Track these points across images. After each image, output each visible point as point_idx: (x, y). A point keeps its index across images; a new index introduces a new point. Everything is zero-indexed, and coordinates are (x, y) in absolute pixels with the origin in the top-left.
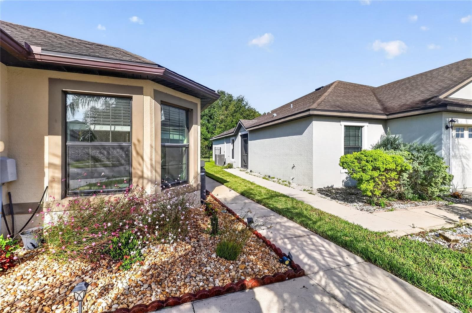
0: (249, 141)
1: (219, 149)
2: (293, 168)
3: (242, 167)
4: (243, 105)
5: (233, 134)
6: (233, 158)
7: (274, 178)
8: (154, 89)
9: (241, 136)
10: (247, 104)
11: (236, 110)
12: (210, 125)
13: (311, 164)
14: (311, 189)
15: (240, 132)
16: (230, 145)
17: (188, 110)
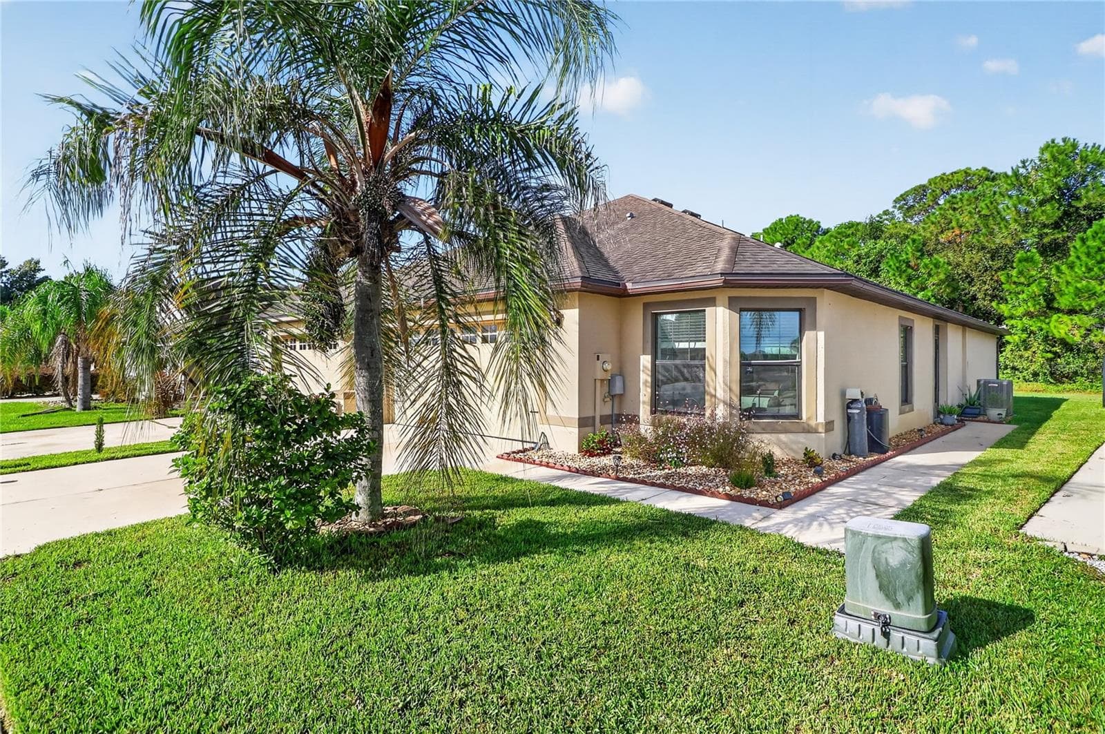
8: (728, 297)
17: (800, 310)
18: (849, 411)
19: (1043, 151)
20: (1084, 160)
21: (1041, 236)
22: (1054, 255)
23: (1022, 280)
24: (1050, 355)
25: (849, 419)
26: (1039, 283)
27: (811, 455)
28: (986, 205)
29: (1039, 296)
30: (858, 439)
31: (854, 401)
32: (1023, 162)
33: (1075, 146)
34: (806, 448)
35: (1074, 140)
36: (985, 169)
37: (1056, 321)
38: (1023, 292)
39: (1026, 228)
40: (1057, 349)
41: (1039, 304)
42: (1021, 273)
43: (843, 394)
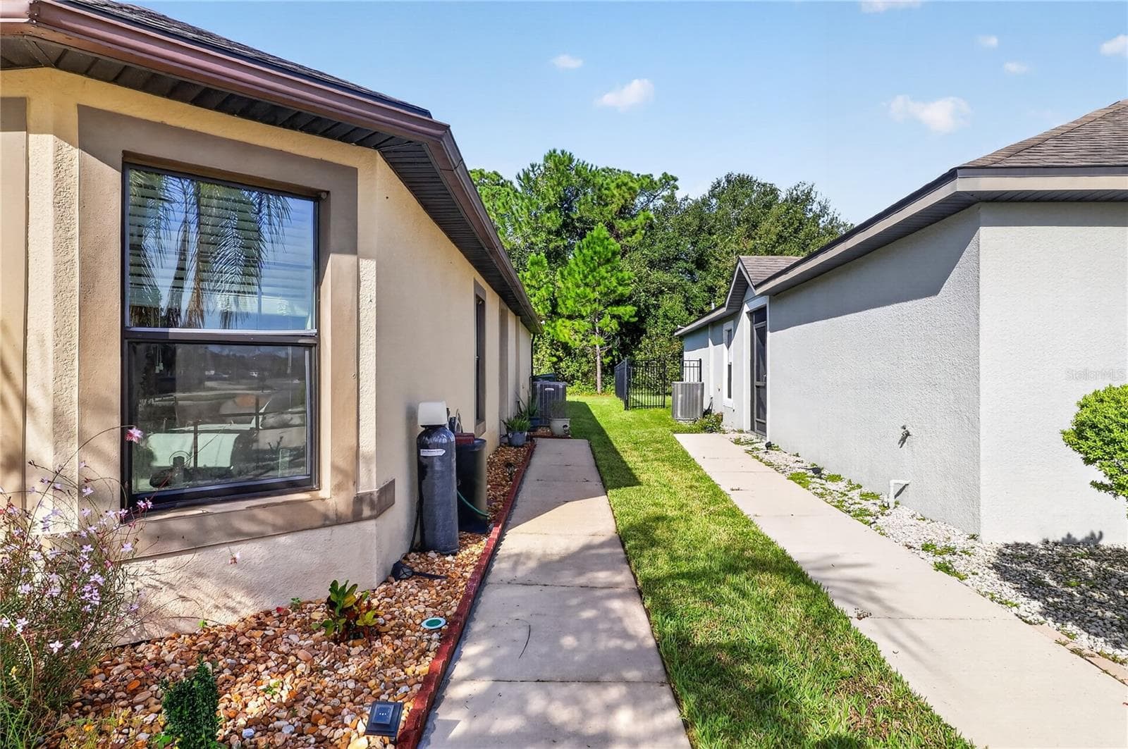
0: (769, 334)
1: (696, 364)
2: (903, 440)
3: (752, 429)
4: (810, 215)
5: (724, 310)
6: (730, 396)
7: (835, 478)
8: (79, 106)
9: (750, 314)
10: (824, 209)
11: (786, 234)
12: (695, 290)
13: (973, 425)
14: (972, 542)
15: (747, 301)
16: (722, 349)
17: (317, 197)
18: (424, 453)
19: (547, 159)
20: (578, 174)
21: (548, 241)
22: (556, 262)
23: (534, 283)
24: (555, 359)
25: (422, 470)
26: (548, 287)
27: (349, 602)
28: (503, 204)
29: (547, 300)
30: (439, 513)
31: (432, 430)
32: (533, 166)
33: (571, 160)
34: (334, 584)
35: (570, 154)
36: (495, 173)
37: (561, 325)
38: (535, 295)
39: (536, 231)
40: (560, 353)
41: (547, 307)
42: (533, 276)
43: (412, 415)
